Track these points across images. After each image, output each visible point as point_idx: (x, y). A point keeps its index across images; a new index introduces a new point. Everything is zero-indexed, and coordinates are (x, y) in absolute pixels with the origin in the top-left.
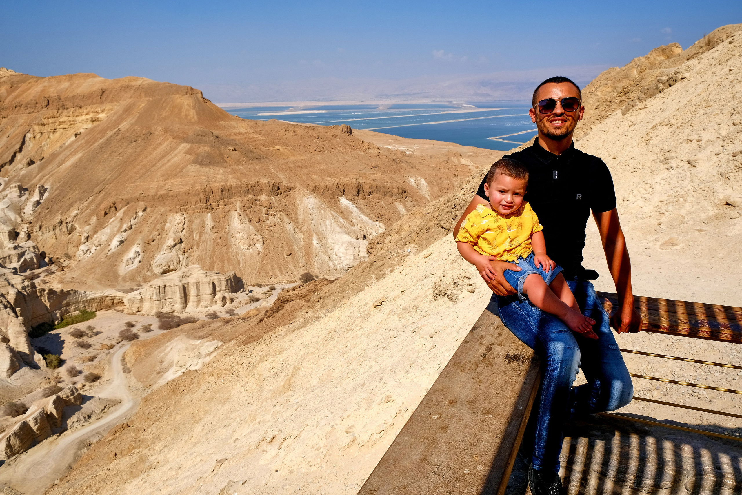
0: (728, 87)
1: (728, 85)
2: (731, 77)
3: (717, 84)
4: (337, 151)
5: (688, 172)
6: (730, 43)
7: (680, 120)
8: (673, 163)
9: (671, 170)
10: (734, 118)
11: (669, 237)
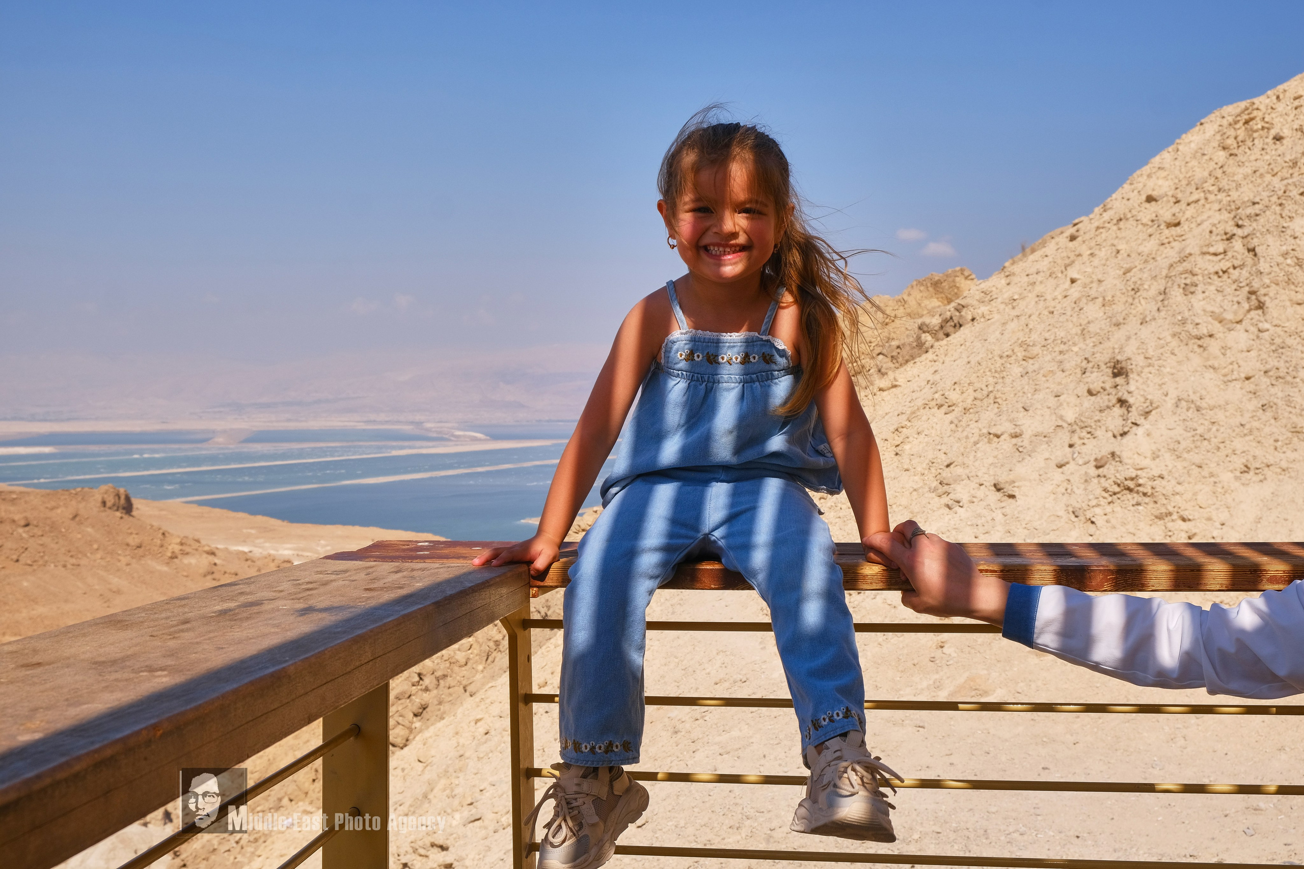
0: (1069, 313)
1: (1069, 309)
2: (1075, 292)
3: (1046, 313)
4: (84, 562)
5: (999, 512)
6: (1073, 238)
7: (970, 394)
8: (961, 491)
9: (957, 509)
10: (1089, 380)
11: (966, 674)
